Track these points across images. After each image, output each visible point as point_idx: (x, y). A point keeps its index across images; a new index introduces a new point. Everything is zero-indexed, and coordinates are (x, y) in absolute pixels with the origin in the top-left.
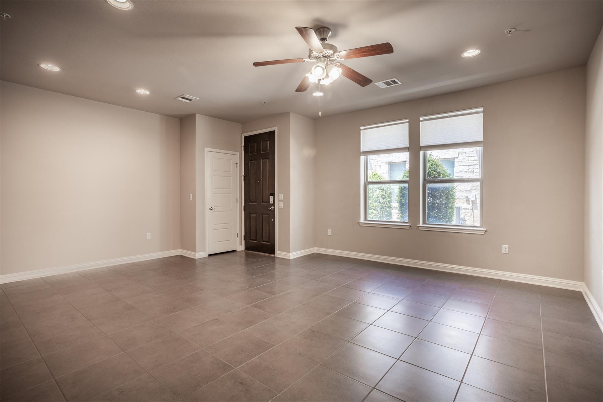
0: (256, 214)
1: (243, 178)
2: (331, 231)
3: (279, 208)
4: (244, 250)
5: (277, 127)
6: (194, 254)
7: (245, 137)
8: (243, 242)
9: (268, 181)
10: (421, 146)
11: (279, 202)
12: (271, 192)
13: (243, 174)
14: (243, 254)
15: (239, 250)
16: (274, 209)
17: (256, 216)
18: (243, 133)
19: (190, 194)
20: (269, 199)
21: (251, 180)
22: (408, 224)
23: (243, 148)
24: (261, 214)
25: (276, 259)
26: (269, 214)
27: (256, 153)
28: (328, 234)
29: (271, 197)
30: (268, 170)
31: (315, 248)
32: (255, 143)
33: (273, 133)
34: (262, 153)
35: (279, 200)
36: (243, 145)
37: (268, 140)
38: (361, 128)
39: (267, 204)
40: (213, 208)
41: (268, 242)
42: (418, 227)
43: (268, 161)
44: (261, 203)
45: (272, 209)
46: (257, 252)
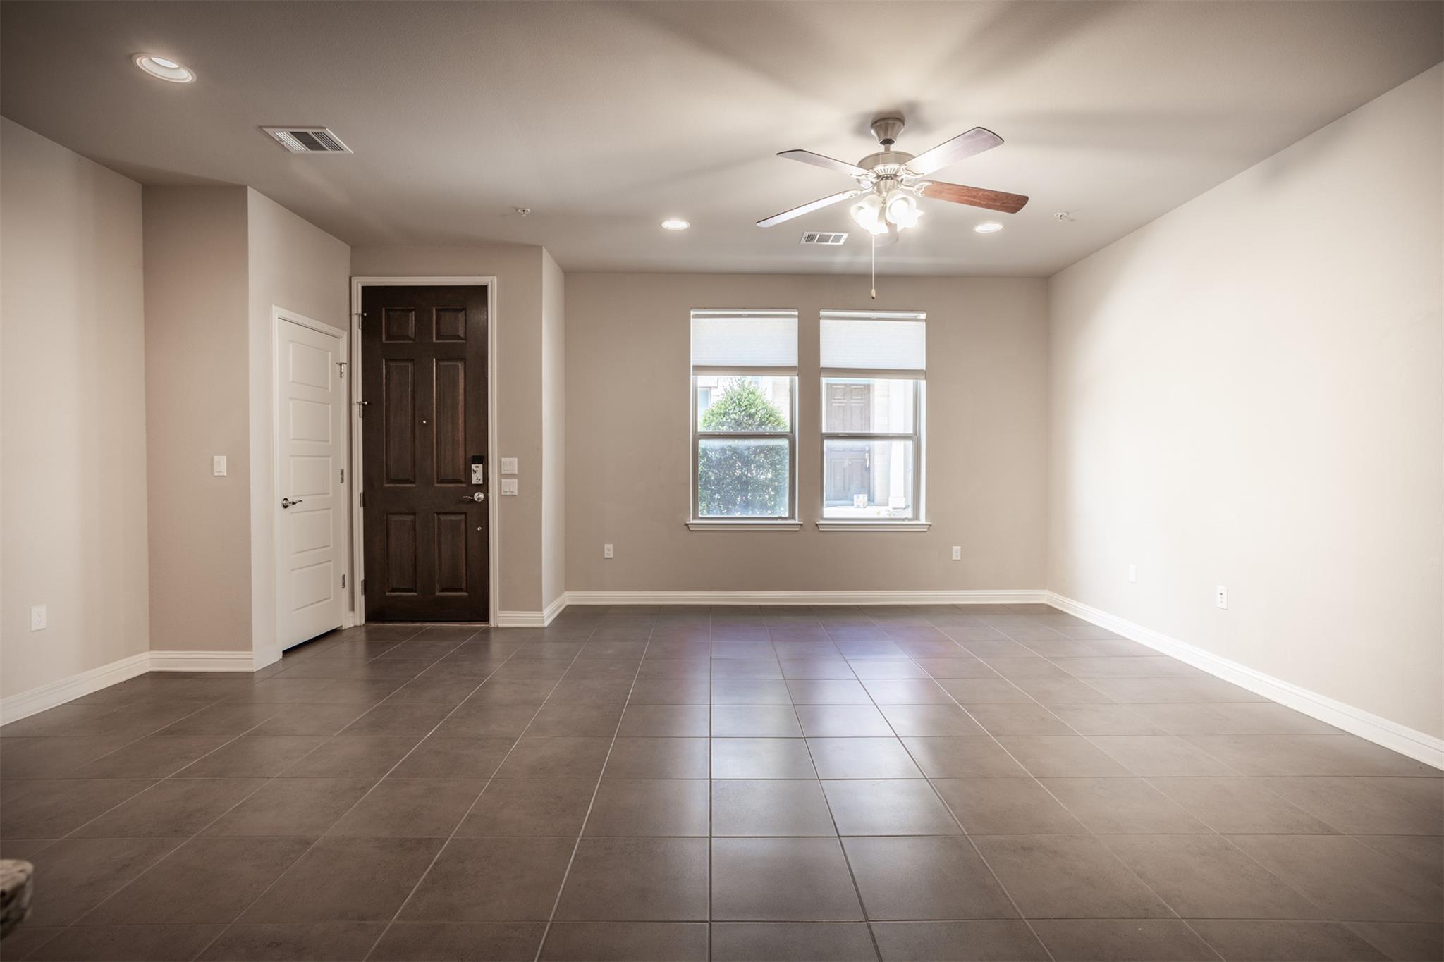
0: (414, 514)
1: (357, 410)
2: (612, 550)
3: (501, 496)
4: (363, 622)
5: (495, 278)
6: (248, 657)
7: (364, 288)
8: (360, 600)
9: (461, 421)
10: (821, 366)
11: (503, 480)
12: (472, 453)
13: (358, 396)
14: (362, 636)
15: (347, 627)
16: (486, 499)
17: (414, 522)
18: (356, 276)
19: (216, 458)
20: (468, 473)
21: (392, 419)
22: (797, 522)
23: (356, 321)
24: (435, 515)
25: (493, 635)
26: (465, 514)
27: (414, 340)
28: (606, 557)
29: (473, 466)
30: (461, 391)
31: (567, 594)
32: (411, 311)
33: (482, 291)
34: (438, 341)
35: (503, 476)
36: (360, 311)
37: (460, 310)
38: (692, 313)
39: (464, 485)
40: (290, 500)
41: (460, 590)
42: (817, 525)
43: (461, 366)
44: (436, 485)
45: (479, 499)
46: (418, 625)
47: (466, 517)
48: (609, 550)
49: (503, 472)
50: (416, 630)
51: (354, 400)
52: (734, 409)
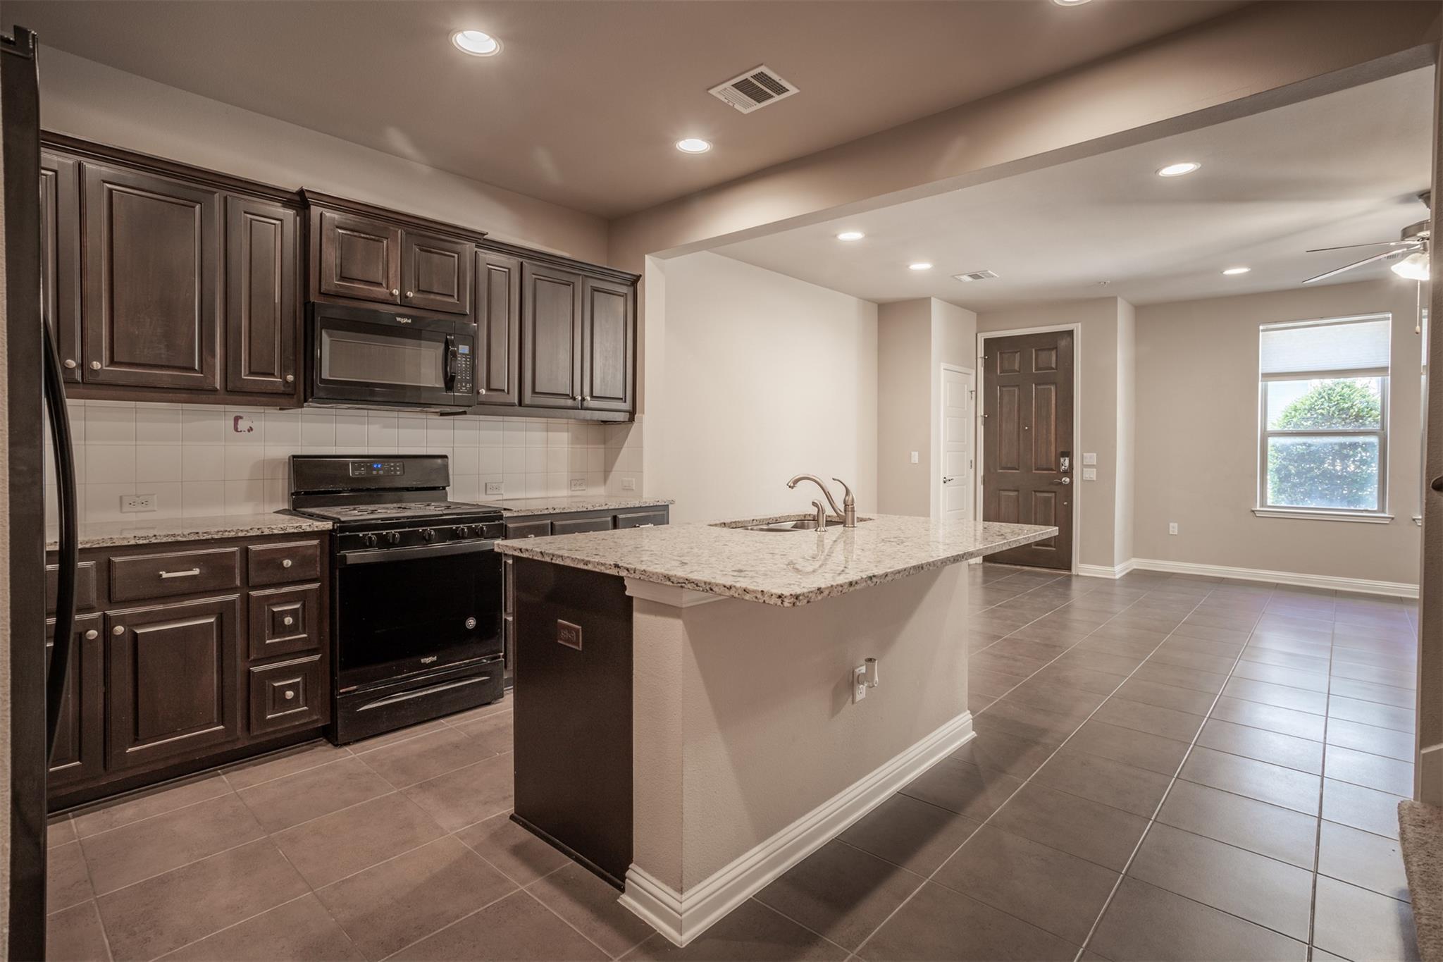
0: (1018, 491)
1: (980, 421)
2: (1176, 528)
3: (1083, 480)
4: (981, 562)
5: (1080, 324)
7: (985, 340)
9: (1053, 427)
11: (1085, 469)
12: (1061, 449)
13: (981, 412)
16: (1071, 482)
17: (1018, 497)
18: (980, 332)
19: (913, 453)
20: (1058, 464)
21: (1004, 426)
22: (1386, 515)
23: (980, 362)
24: (1033, 493)
25: (1074, 579)
26: (1055, 492)
27: (1019, 372)
28: (1171, 533)
29: (1062, 460)
30: (1053, 406)
31: (1134, 560)
32: (1016, 352)
33: (1070, 333)
34: (1037, 372)
35: (1084, 466)
36: (983, 355)
37: (1053, 349)
38: (1261, 328)
39: (1054, 472)
40: (947, 478)
41: (1051, 546)
42: (1414, 520)
43: (1053, 388)
44: (1034, 471)
45: (1064, 481)
46: (1018, 567)
47: (1056, 495)
48: (1174, 528)
49: (1085, 463)
50: (1018, 570)
51: (979, 414)
52: (1322, 404)
